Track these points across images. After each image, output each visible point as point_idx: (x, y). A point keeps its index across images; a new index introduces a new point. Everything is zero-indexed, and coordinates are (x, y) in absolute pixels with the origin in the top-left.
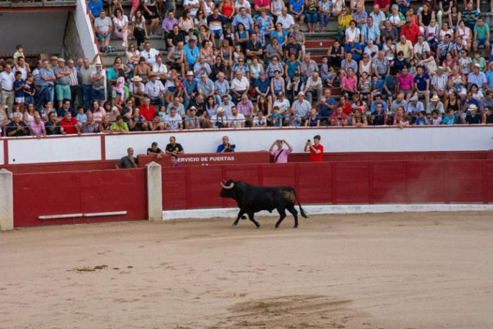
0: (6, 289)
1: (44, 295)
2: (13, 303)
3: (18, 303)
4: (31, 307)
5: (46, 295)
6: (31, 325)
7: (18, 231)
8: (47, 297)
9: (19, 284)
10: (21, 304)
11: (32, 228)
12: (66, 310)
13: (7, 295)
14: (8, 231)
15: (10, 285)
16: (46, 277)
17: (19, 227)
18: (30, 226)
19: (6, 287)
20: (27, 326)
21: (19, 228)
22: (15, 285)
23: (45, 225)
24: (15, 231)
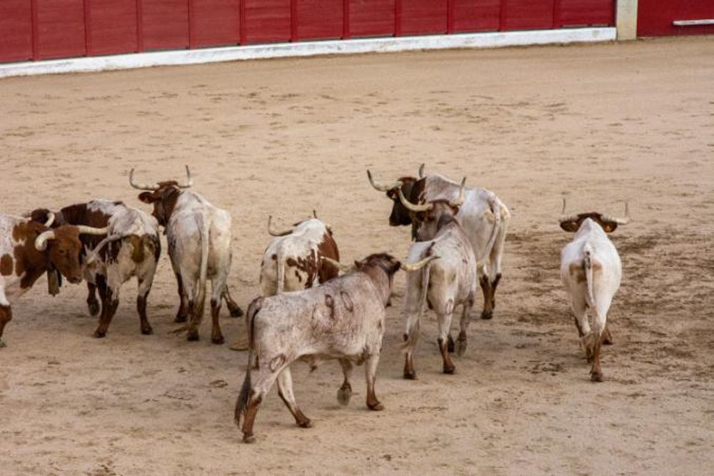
0: (621, 125)
1: (675, 136)
2: (631, 146)
3: (637, 145)
4: (656, 153)
5: (679, 136)
6: (655, 178)
7: (641, 42)
8: (678, 139)
9: (640, 119)
10: (642, 147)
11: (664, 39)
12: (707, 160)
13: (622, 134)
14: (628, 42)
15: (627, 119)
16: (680, 110)
17: (644, 36)
18: (660, 35)
19: (622, 122)
20: (648, 179)
21: (644, 38)
22: (634, 120)
23: (682, 34)
24: (638, 42)
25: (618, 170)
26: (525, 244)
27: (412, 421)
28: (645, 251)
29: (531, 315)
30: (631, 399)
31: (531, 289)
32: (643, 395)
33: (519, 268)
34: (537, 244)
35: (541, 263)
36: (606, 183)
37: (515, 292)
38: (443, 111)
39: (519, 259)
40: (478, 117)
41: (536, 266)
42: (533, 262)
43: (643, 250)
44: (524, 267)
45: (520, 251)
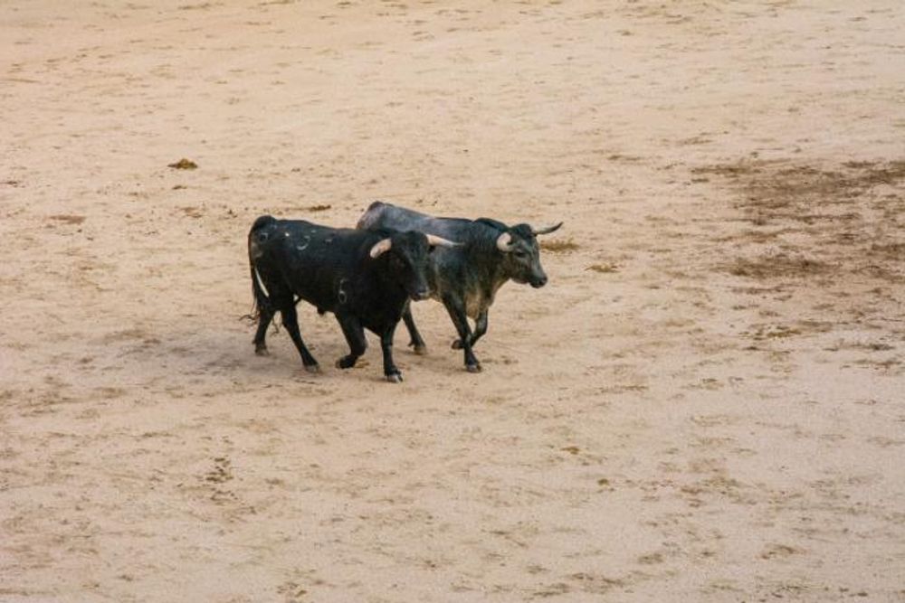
25: (863, 78)
26: (743, 176)
27: (603, 404)
28: (899, 180)
29: (752, 266)
30: (883, 369)
31: (752, 234)
32: (899, 363)
33: (736, 207)
34: (758, 177)
35: (764, 200)
36: (846, 95)
37: (730, 238)
38: (633, 10)
39: (734, 196)
40: (679, 16)
41: (756, 204)
42: (753, 199)
43: (895, 180)
44: (742, 206)
45: (737, 186)
